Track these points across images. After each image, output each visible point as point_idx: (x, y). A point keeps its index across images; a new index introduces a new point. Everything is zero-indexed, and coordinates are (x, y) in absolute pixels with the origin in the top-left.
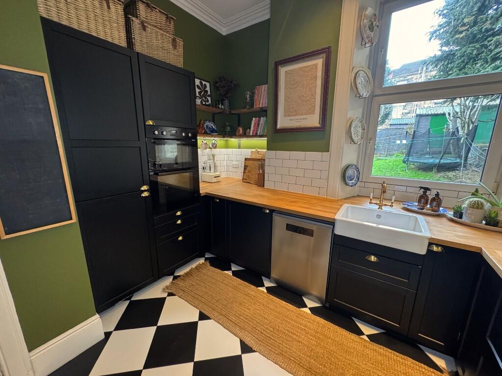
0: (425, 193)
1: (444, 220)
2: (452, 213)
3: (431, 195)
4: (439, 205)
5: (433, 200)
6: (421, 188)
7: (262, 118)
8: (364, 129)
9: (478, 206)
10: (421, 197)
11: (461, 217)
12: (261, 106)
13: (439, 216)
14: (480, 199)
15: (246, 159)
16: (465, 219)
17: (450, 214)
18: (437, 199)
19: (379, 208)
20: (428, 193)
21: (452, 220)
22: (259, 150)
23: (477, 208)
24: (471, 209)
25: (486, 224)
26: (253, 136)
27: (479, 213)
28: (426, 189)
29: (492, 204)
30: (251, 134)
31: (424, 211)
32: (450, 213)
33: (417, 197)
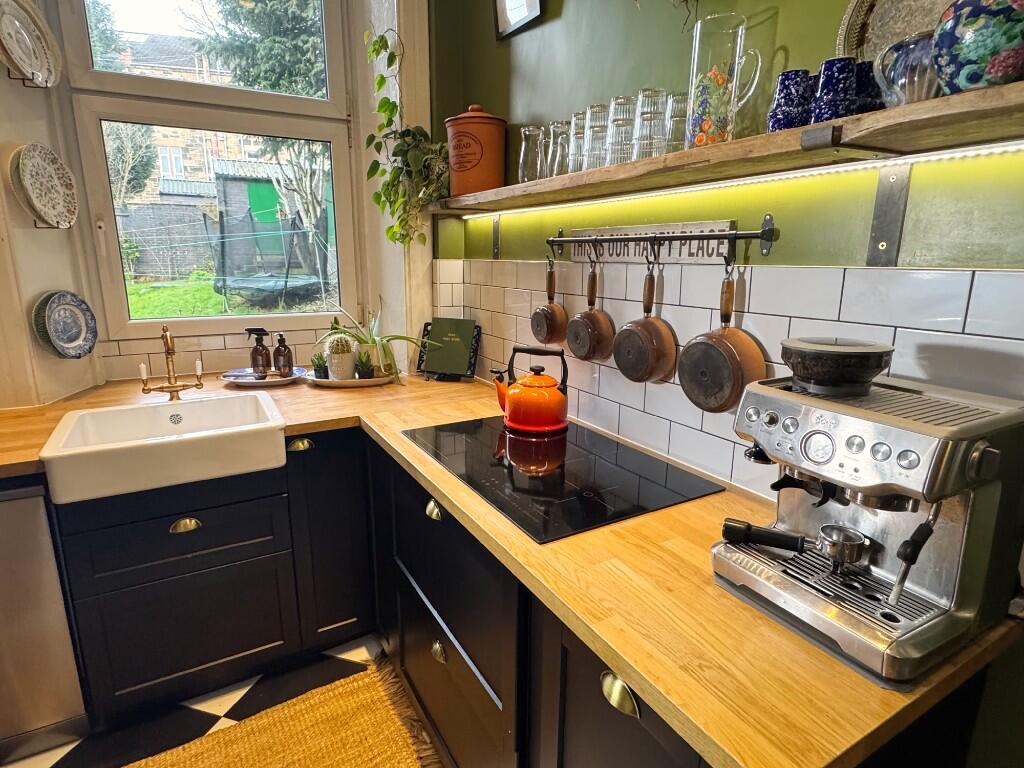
0: (259, 341)
1: (304, 389)
2: (313, 372)
3: (271, 343)
4: (289, 364)
5: (278, 353)
6: (250, 331)
8: (69, 186)
9: (342, 348)
10: (255, 353)
11: (326, 375)
13: (295, 383)
14: (343, 335)
16: (333, 379)
17: (310, 375)
18: (284, 352)
19: (171, 399)
20: (265, 340)
21: (316, 386)
23: (343, 352)
24: (337, 356)
25: (360, 378)
27: (347, 361)
28: (260, 333)
29: (361, 341)
31: (267, 380)
32: (309, 373)
33: (247, 355)
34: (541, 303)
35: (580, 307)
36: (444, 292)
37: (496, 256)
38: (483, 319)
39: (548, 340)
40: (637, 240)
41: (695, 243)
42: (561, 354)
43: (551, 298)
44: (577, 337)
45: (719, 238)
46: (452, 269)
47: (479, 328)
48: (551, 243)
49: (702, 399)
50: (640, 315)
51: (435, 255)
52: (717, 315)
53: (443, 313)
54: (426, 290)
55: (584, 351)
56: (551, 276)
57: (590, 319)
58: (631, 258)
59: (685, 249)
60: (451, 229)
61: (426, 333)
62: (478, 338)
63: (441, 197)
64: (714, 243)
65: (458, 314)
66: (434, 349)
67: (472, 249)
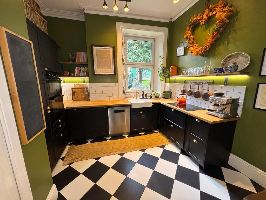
0: (143, 93)
3: (145, 93)
4: (147, 96)
5: (145, 95)
6: (142, 92)
7: (82, 68)
9: (154, 94)
10: (143, 94)
11: (151, 97)
12: (81, 62)
13: (147, 98)
15: (72, 88)
16: (152, 98)
17: (149, 97)
18: (146, 94)
20: (144, 93)
21: (150, 99)
22: (79, 83)
25: (156, 98)
26: (77, 76)
27: (155, 96)
28: (144, 92)
29: (156, 93)
30: (76, 75)
31: (144, 98)
33: (142, 95)
34: (183, 89)
35: (188, 90)
36: (166, 87)
37: (175, 83)
38: (172, 91)
39: (183, 93)
40: (197, 82)
41: (204, 83)
42: (186, 95)
43: (184, 88)
44: (188, 93)
45: (208, 82)
46: (168, 84)
47: (171, 92)
48: (184, 82)
49: (205, 99)
50: (197, 90)
51: (165, 83)
52: (207, 90)
53: (166, 90)
54: (164, 87)
55: (189, 95)
56: (184, 86)
57: (190, 91)
58: (196, 84)
59: (203, 83)
60: (168, 79)
61: (164, 92)
62: (171, 93)
63: (168, 76)
64: (207, 83)
65: (168, 90)
66: (165, 95)
67: (170, 82)
